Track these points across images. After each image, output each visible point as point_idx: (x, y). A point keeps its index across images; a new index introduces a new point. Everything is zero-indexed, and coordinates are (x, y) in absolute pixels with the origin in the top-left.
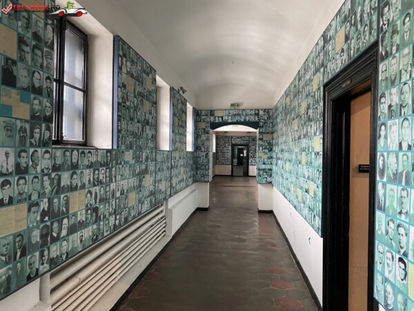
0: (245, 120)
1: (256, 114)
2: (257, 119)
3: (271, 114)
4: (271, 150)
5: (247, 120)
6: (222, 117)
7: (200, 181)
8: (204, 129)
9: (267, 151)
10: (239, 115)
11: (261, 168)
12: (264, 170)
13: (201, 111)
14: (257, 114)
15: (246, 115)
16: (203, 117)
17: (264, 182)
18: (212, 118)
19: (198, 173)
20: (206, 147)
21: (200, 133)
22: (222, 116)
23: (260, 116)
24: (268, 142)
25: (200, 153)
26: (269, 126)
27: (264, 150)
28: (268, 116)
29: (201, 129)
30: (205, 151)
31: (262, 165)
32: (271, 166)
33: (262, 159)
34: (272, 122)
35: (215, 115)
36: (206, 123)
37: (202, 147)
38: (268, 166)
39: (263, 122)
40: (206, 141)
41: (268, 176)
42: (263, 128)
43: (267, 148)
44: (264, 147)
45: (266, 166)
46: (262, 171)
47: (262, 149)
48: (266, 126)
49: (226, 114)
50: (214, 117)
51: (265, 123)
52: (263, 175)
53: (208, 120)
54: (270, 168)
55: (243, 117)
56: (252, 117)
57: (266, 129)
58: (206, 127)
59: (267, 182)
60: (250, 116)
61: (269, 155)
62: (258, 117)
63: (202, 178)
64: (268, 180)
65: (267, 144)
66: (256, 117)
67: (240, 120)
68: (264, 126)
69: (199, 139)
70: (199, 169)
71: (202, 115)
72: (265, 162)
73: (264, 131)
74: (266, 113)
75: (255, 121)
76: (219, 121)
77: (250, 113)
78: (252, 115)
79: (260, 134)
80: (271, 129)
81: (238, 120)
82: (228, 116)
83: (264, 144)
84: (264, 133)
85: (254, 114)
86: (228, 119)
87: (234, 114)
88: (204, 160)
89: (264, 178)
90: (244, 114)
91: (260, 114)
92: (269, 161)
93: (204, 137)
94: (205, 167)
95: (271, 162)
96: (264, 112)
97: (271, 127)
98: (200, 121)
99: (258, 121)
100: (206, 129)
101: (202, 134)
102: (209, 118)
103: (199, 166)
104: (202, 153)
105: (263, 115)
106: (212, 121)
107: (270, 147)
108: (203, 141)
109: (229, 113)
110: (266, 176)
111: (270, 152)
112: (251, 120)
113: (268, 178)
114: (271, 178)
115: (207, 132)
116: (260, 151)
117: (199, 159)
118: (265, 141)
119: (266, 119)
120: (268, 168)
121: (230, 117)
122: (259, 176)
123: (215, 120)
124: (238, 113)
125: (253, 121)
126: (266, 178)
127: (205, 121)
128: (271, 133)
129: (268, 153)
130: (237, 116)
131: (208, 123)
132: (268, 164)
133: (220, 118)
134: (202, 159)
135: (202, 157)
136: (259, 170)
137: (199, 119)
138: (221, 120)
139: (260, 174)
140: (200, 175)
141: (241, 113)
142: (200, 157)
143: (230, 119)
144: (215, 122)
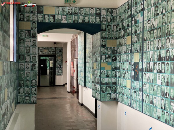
0: (84, 21)
1: (97, 14)
2: (98, 20)
3: (115, 15)
4: (115, 60)
5: (87, 21)
6: (54, 16)
7: (24, 103)
8: (29, 31)
9: (110, 60)
10: (75, 14)
11: (104, 82)
12: (107, 84)
14: (99, 15)
15: (85, 14)
16: (27, 15)
17: (107, 99)
18: (40, 17)
19: (21, 91)
20: (32, 56)
21: (24, 37)
22: (54, 14)
23: (102, 17)
24: (112, 49)
25: (23, 64)
26: (113, 29)
27: (107, 60)
28: (111, 17)
29: (24, 30)
30: (30, 62)
31: (105, 78)
32: (116, 78)
33: (105, 71)
34: (116, 25)
35: (44, 13)
36: (32, 23)
37: (26, 55)
38: (112, 78)
39: (105, 25)
40: (32, 47)
41: (112, 91)
42: (106, 32)
43: (110, 56)
44: (107, 56)
45: (110, 79)
46: (105, 86)
47: (105, 58)
48: (109, 30)
49: (58, 12)
50: (43, 15)
51: (108, 26)
52: (106, 90)
53: (35, 18)
54: (114, 82)
55: (81, 17)
56: (92, 17)
57: (110, 34)
58: (32, 29)
59: (110, 99)
60: (91, 16)
61: (113, 66)
62: (100, 18)
63: (27, 98)
64: (112, 97)
65: (111, 52)
66: (98, 18)
67: (78, 21)
68: (107, 30)
69: (22, 45)
70: (22, 86)
71: (25, 11)
72: (108, 74)
73: (107, 36)
74: (109, 13)
75: (96, 23)
76: (50, 22)
77: (90, 13)
78: (93, 15)
79: (102, 40)
80: (115, 33)
81: (75, 21)
82: (62, 15)
83: (108, 52)
84: (107, 38)
85: (95, 14)
86: (62, 18)
87: (70, 13)
88: (29, 73)
89: (108, 94)
90: (82, 14)
91: (102, 14)
92: (114, 73)
93: (29, 41)
94: (32, 82)
95: (115, 75)
96: (107, 12)
97: (115, 31)
98: (23, 20)
99: (100, 23)
100: (32, 32)
101: (25, 37)
102: (35, 16)
103: (22, 82)
104: (26, 63)
105: (105, 16)
106: (41, 21)
107: (113, 55)
108: (28, 47)
109: (63, 11)
110: (110, 92)
111: (115, 62)
112: (92, 22)
113: (112, 94)
114: (116, 94)
115: (32, 35)
116: (103, 60)
117: (22, 73)
118: (108, 48)
119: (109, 20)
120: (112, 82)
121: (65, 16)
122: (102, 92)
123: (44, 19)
124: (74, 12)
125: (93, 23)
126: (110, 94)
127: (30, 19)
128: (115, 39)
129: (112, 63)
130: (73, 16)
131: (34, 22)
132: (112, 77)
133: (51, 17)
134: (27, 71)
135: (26, 69)
136: (102, 85)
137: (22, 17)
138: (53, 19)
139: (103, 89)
140: (24, 94)
141: (79, 12)
142: (24, 70)
143: (65, 18)
144: (44, 22)
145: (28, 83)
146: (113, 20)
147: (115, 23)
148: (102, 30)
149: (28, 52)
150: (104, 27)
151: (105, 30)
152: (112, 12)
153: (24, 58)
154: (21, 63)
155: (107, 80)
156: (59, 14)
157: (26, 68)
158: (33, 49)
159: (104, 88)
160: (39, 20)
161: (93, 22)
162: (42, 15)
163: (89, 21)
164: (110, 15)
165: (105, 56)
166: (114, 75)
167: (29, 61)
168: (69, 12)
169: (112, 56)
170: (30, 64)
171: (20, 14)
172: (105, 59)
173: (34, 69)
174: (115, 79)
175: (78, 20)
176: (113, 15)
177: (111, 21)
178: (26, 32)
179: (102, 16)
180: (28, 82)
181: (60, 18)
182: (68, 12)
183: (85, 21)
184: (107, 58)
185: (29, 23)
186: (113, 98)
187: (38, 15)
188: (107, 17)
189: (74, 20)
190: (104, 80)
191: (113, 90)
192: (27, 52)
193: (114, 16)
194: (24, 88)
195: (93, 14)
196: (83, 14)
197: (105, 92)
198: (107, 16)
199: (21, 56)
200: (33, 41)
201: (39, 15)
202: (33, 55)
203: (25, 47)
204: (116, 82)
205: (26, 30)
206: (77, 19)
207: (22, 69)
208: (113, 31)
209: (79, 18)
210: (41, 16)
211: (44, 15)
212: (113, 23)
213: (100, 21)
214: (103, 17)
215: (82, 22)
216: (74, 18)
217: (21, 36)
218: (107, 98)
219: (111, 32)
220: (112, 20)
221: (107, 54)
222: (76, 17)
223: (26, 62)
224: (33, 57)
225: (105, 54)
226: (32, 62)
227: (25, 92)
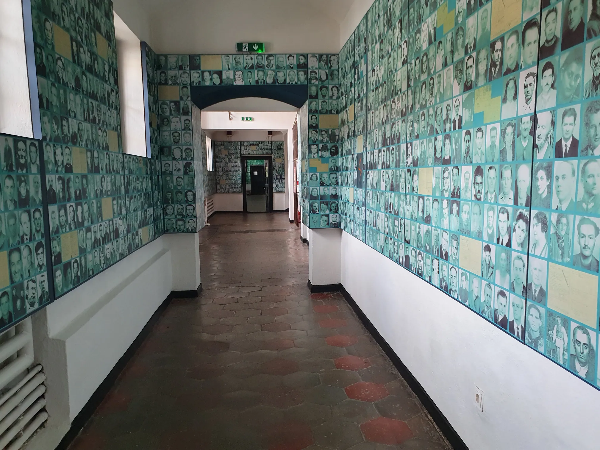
0: (275, 80)
1: (300, 66)
2: (302, 77)
3: (335, 67)
4: (335, 152)
5: (281, 80)
6: (220, 73)
7: (175, 231)
8: (177, 103)
9: (327, 154)
10: (260, 67)
11: (315, 195)
12: (322, 197)
13: (166, 56)
14: (303, 67)
15: (278, 67)
16: (171, 73)
17: (322, 224)
18: (195, 76)
19: (169, 210)
20: (184, 148)
21: (168, 114)
22: (220, 69)
23: (309, 71)
24: (330, 133)
25: (170, 162)
26: (331, 94)
27: (320, 153)
28: (327, 71)
29: (168, 102)
30: (182, 159)
31: (318, 188)
32: (337, 187)
33: (318, 174)
34: (337, 86)
35: (202, 69)
36: (181, 87)
37: (173, 147)
38: (331, 188)
39: (317, 86)
40: (183, 132)
41: (331, 210)
42: (317, 100)
43: (326, 147)
44: (320, 146)
45: (326, 189)
46: (318, 201)
47: (316, 150)
48: (324, 96)
49: (228, 65)
50: (200, 72)
51: (321, 89)
52: (320, 209)
53: (185, 79)
54: (334, 194)
55: (270, 72)
56: (292, 73)
57: (325, 103)
58: (181, 98)
59: (328, 224)
60: (288, 71)
61: (331, 165)
62: (306, 73)
63: (180, 223)
64: (331, 221)
65: (328, 139)
66: (301, 73)
67: (264, 81)
68: (320, 96)
69: (165, 128)
70: (170, 202)
71: (169, 67)
72: (323, 179)
73: (320, 108)
74: (323, 63)
75: (299, 83)
76: (214, 83)
77: (288, 63)
78: (292, 68)
79: (310, 116)
80: (335, 102)
81: (260, 81)
82: (235, 70)
83: (322, 138)
84: (321, 112)
85: (296, 67)
86: (234, 77)
87: (249, 66)
88: (180, 179)
89: (323, 215)
90: (272, 66)
91: (310, 66)
92: (333, 178)
93: (177, 122)
94: (186, 195)
95: (337, 181)
96: (320, 62)
97: (335, 97)
98: (166, 83)
99: (306, 84)
100: (182, 104)
101: (171, 114)
102: (187, 74)
103: (169, 195)
104: (174, 162)
105: (316, 68)
106: (196, 84)
107: (333, 144)
108: (176, 132)
109: (237, 63)
110: (327, 212)
111: (335, 156)
112: (291, 81)
113: (331, 215)
114: (338, 215)
115: (183, 110)
116: (313, 155)
117: (168, 178)
118: (322, 131)
119: (324, 78)
120: (330, 194)
121: (241, 73)
122: (312, 212)
123: (203, 79)
124: (257, 63)
125: (294, 83)
126: (327, 216)
127: (178, 81)
128: (335, 112)
129: (330, 159)
130: (256, 71)
131: (185, 86)
132: (330, 185)
133: (215, 76)
134: (177, 176)
135: (175, 173)
136: (311, 200)
137: (163, 78)
138: (219, 80)
139: (314, 208)
140: (174, 216)
141: (266, 63)
142: (171, 173)
143: (241, 76)
144: (202, 84)
145: (181, 197)
146: (331, 75)
147: (336, 82)
148: (311, 97)
149: (176, 142)
150: (313, 90)
151: (316, 97)
152: (328, 62)
153: (170, 153)
154: (167, 161)
155: (322, 190)
156: (229, 69)
157: (175, 170)
158: (186, 135)
159: (316, 204)
160: (193, 81)
161: (293, 81)
162: (198, 73)
163: (285, 80)
164: (326, 66)
165: (318, 146)
166: (334, 181)
167: (180, 157)
168: (247, 65)
169: (329, 145)
170: (181, 162)
171: (159, 72)
172: (318, 152)
173: (190, 171)
174: (335, 188)
175: (264, 79)
176: (330, 68)
177: (327, 78)
178: (172, 104)
179: (310, 68)
180: (179, 194)
181: (232, 77)
182: (245, 64)
183: (277, 80)
184: (321, 150)
185: (177, 88)
186: (333, 223)
187: (192, 72)
188: (320, 71)
189: (257, 79)
190: (315, 190)
191: (332, 208)
192: (174, 142)
193: (332, 68)
194: (173, 205)
195: (292, 66)
196: (274, 68)
197: (317, 212)
198: (320, 68)
199: (165, 149)
200: (185, 120)
201: (194, 73)
202: (186, 147)
203: (172, 132)
204: (338, 194)
205: (171, 102)
206: (263, 76)
207: (168, 172)
208: (331, 98)
209: (266, 74)
210: (197, 75)
211: (203, 72)
212: (330, 82)
213: (307, 78)
214: (311, 72)
215: (273, 83)
216: (258, 74)
217: (163, 112)
218: (322, 222)
219: (327, 101)
220: (330, 77)
221: (321, 142)
222: (261, 73)
223: (174, 159)
224: (187, 151)
225: (317, 143)
226: (185, 159)
227: (176, 213)
